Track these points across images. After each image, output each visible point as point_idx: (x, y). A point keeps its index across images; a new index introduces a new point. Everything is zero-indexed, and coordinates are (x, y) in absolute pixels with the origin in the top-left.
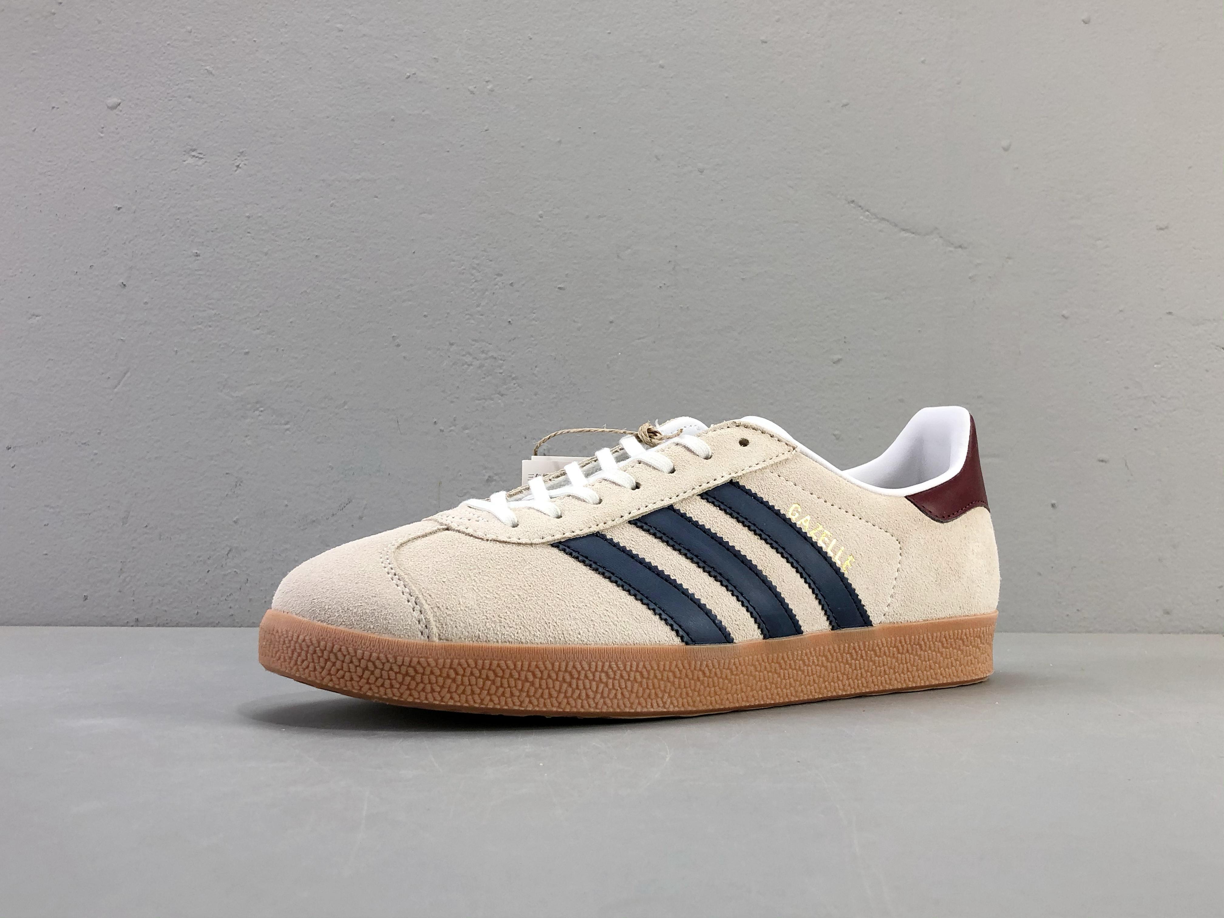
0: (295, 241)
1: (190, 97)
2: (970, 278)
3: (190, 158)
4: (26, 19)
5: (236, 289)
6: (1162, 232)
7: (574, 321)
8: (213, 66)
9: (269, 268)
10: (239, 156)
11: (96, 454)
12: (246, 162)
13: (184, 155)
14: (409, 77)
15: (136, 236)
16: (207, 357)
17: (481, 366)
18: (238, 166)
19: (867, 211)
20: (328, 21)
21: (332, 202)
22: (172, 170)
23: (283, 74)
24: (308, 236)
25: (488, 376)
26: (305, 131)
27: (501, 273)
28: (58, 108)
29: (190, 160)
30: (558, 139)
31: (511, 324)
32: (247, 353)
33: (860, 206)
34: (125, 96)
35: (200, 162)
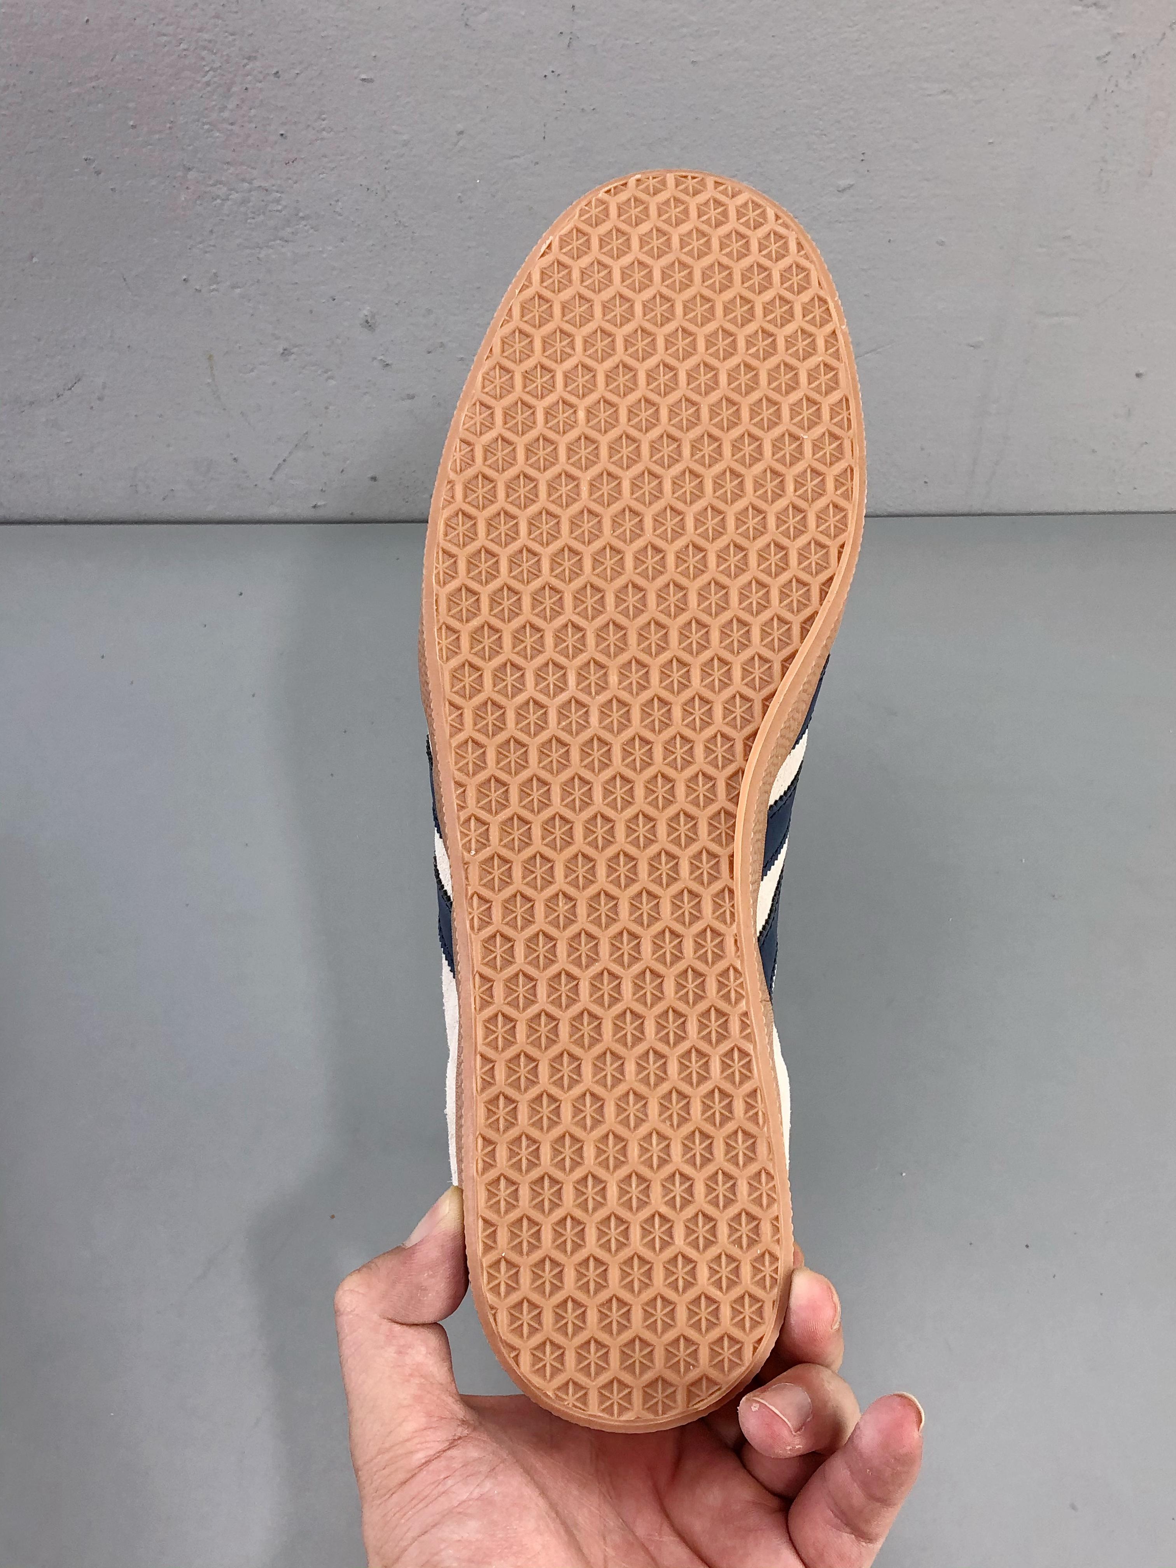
7: (396, 132)
17: (244, 202)
25: (259, 215)
27: (254, 54)
31: (286, 138)
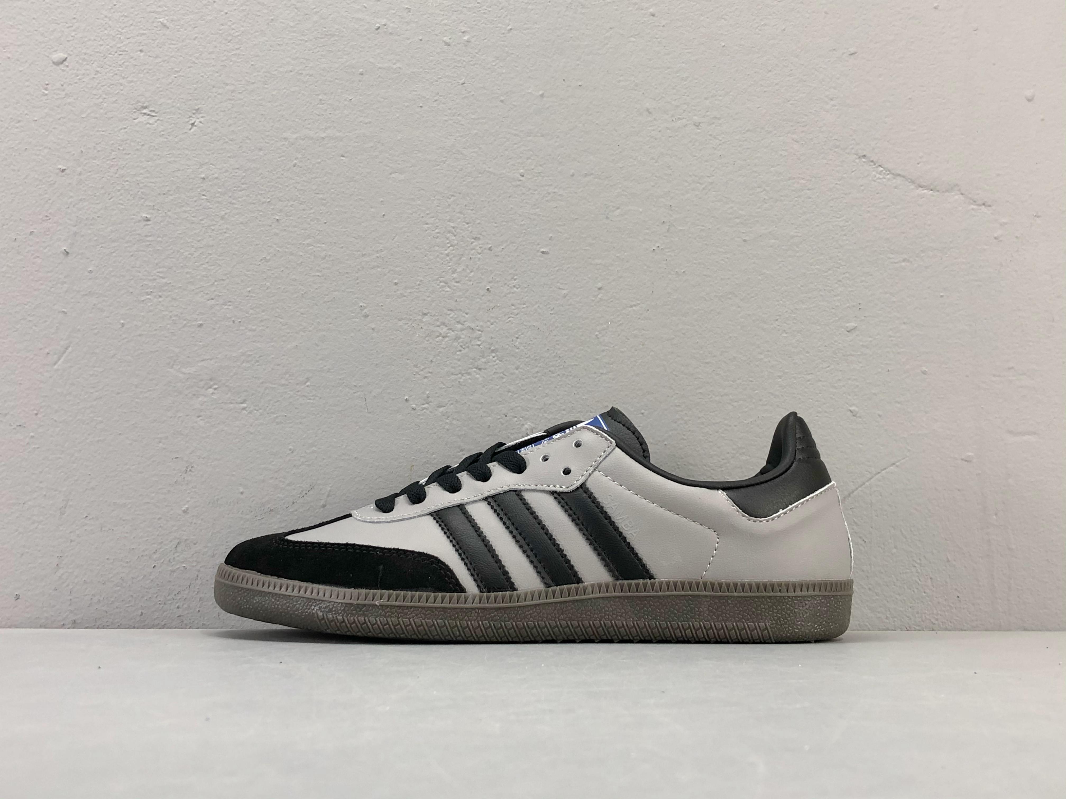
1: (141, 51)
3: (141, 116)
8: (167, 18)
10: (194, 114)
11: (32, 437)
12: (201, 120)
13: (135, 112)
14: (378, 28)
15: (81, 200)
18: (193, 124)
19: (880, 166)
21: (295, 162)
22: (121, 129)
23: (243, 26)
24: (268, 198)
29: (143, 119)
30: (541, 93)
32: (201, 325)
33: (872, 161)
34: (72, 51)
35: (152, 120)
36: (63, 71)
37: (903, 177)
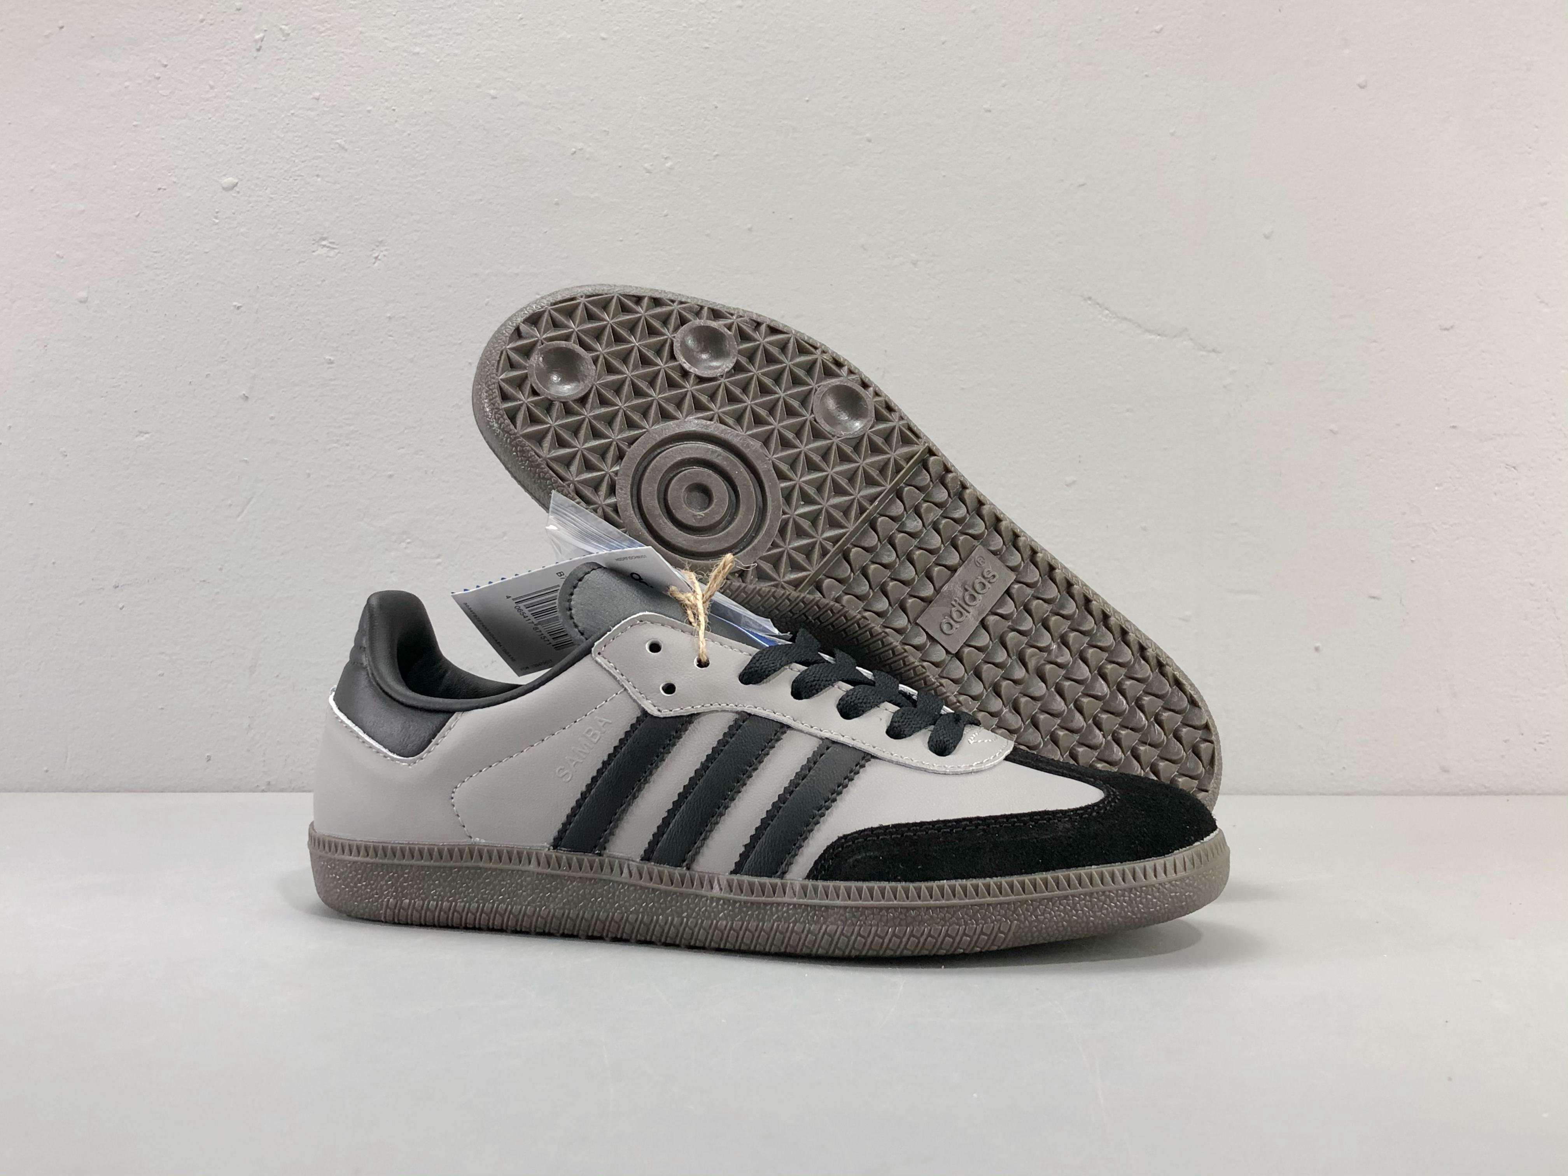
0: (444, 345)
1: (318, 176)
2: (1225, 387)
3: (320, 248)
4: (127, 84)
5: (377, 401)
6: (1446, 332)
8: (344, 139)
9: (415, 377)
10: (377, 246)
11: (218, 593)
12: (386, 253)
13: (313, 244)
14: (575, 153)
15: (259, 340)
16: (344, 481)
18: (376, 258)
19: (1107, 309)
20: (479, 86)
21: (487, 300)
22: (299, 263)
23: (427, 149)
24: (460, 339)
26: (454, 216)
28: (165, 189)
29: (322, 251)
30: (749, 226)
32: (391, 476)
33: (1098, 304)
34: (243, 175)
35: (332, 253)
36: (235, 197)
37: (1130, 320)
